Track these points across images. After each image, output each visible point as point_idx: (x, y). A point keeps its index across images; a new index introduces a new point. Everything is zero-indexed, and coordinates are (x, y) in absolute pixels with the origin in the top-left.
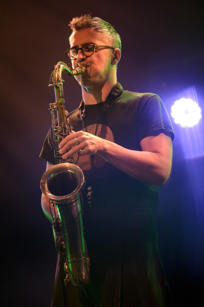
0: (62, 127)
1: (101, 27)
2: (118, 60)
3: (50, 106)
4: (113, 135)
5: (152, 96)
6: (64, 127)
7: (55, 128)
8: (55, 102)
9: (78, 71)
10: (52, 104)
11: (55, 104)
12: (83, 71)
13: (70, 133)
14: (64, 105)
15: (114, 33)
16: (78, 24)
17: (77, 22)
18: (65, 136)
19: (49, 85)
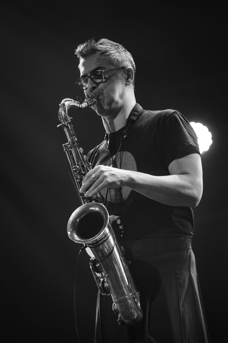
0: (80, 166)
1: (107, 50)
2: (132, 79)
3: (63, 147)
4: (136, 161)
5: (171, 113)
6: (82, 166)
7: (74, 168)
8: (68, 142)
9: (88, 103)
10: (65, 144)
11: (68, 144)
12: (94, 101)
13: (90, 170)
14: (77, 143)
15: (123, 53)
16: (83, 51)
17: (82, 50)
18: (84, 175)
19: (58, 126)
